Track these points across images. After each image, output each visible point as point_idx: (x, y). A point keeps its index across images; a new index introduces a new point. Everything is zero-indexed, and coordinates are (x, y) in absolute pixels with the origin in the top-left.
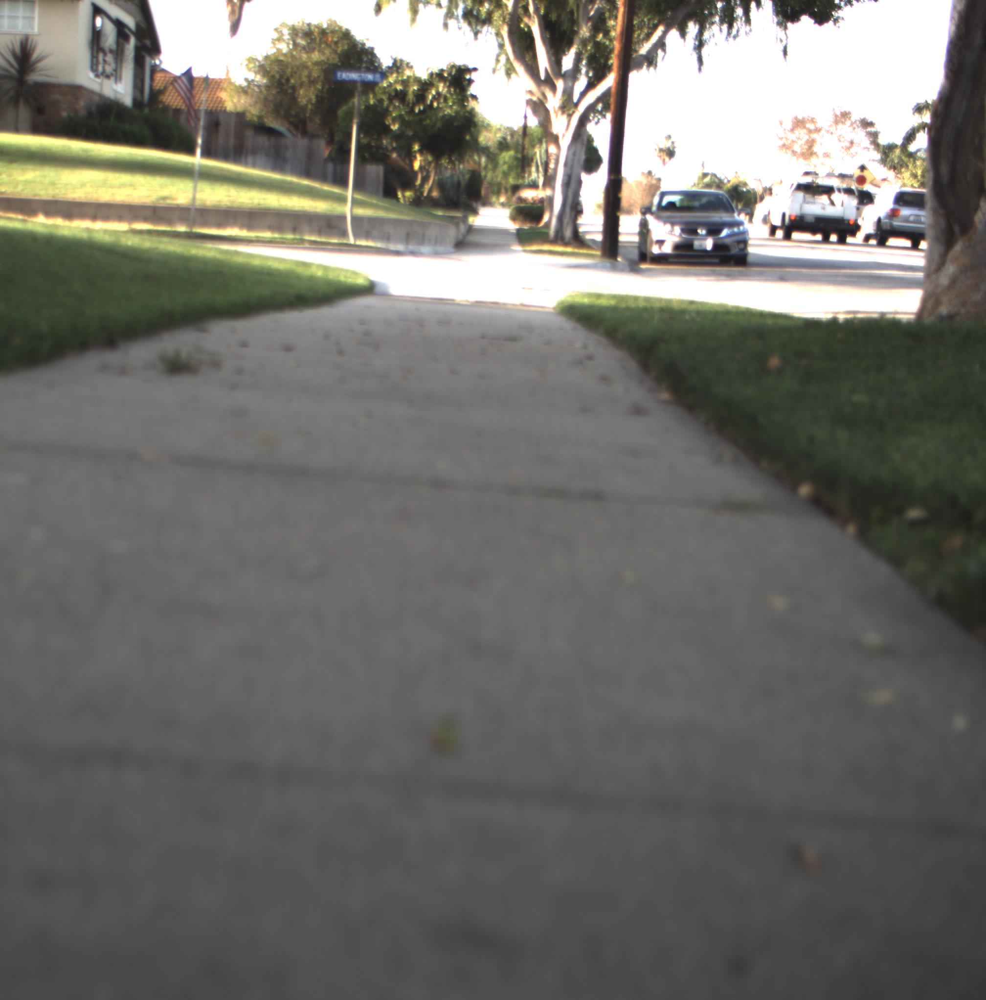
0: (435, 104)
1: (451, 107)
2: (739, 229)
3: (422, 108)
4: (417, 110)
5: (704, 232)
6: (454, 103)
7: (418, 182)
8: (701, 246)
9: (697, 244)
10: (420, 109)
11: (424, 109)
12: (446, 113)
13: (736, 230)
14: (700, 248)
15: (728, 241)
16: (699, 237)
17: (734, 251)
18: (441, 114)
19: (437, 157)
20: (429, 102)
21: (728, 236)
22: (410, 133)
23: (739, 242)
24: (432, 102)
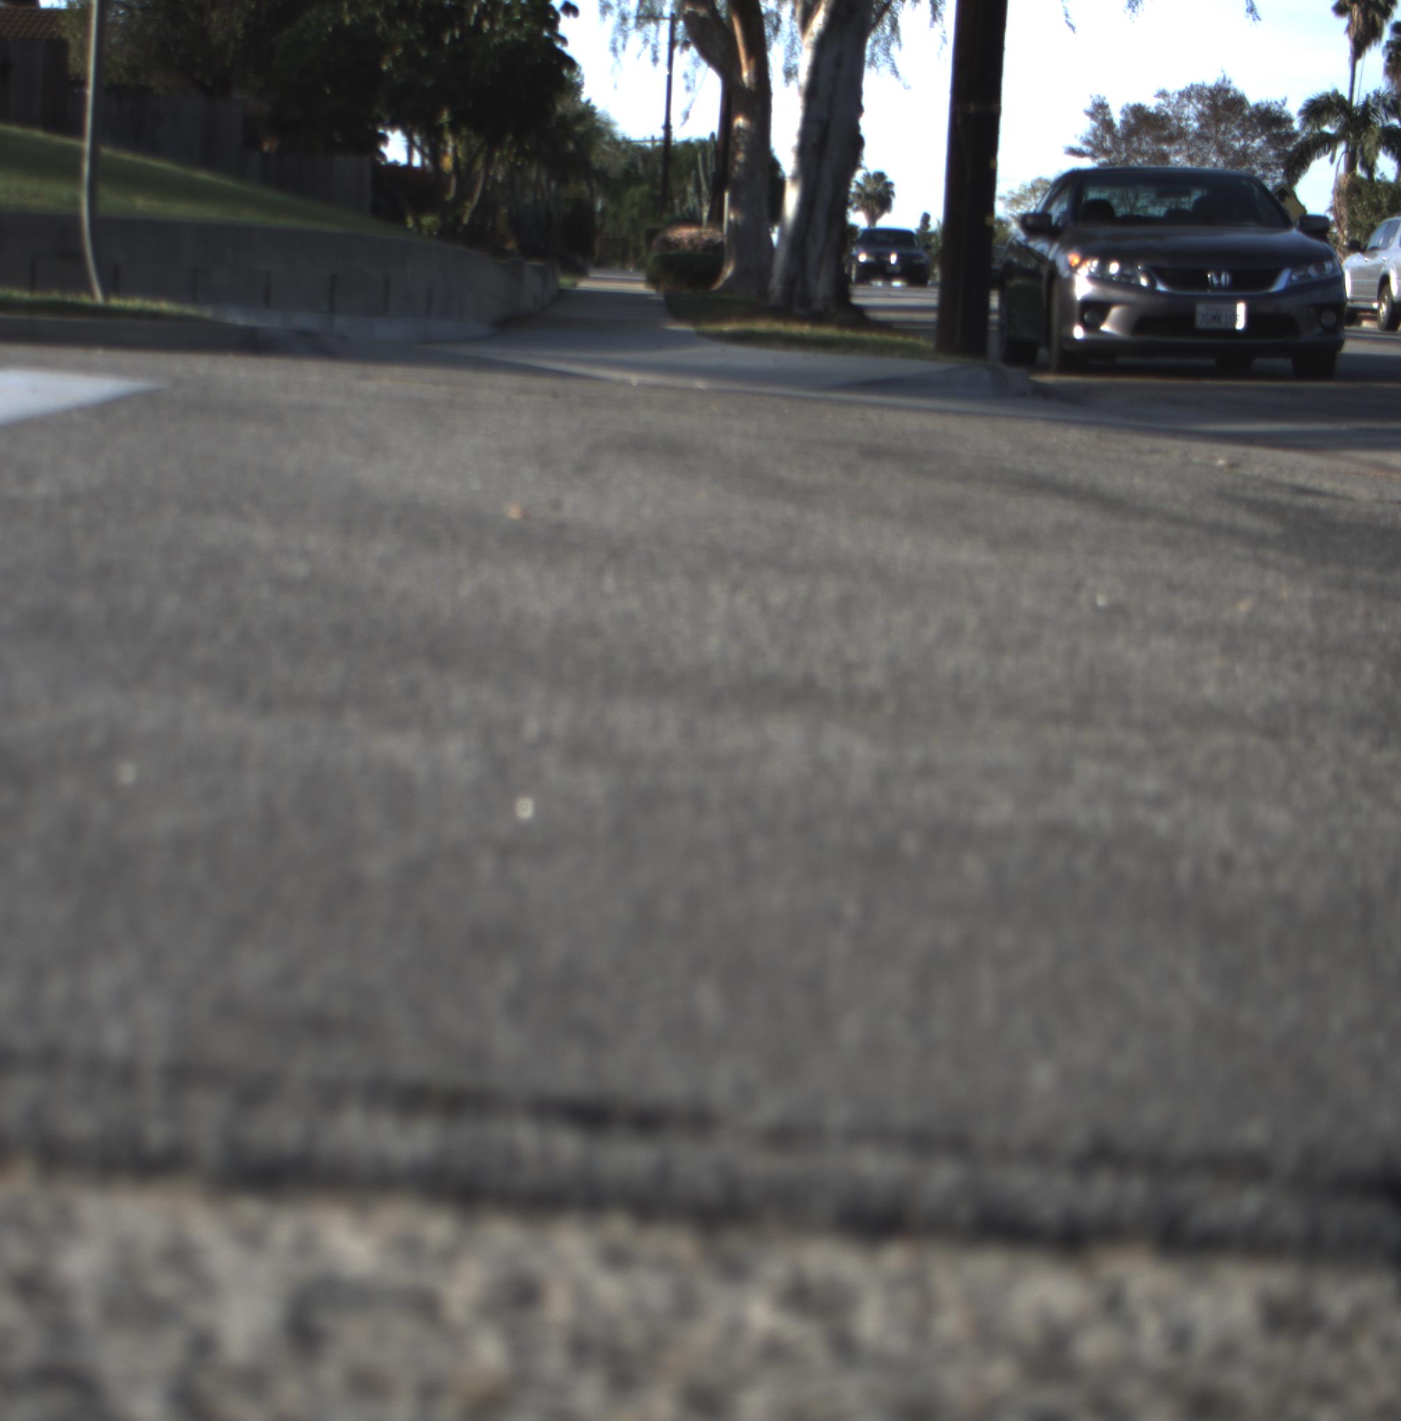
0: (486, 25)
1: (519, 24)
2: (1321, 269)
3: (457, 33)
4: (447, 40)
5: (1225, 278)
6: (525, 15)
7: (451, 195)
8: (1216, 318)
9: (1203, 313)
10: (453, 38)
11: (461, 35)
12: (507, 37)
13: (1312, 271)
14: (1215, 325)
15: (1288, 305)
16: (1209, 292)
17: (1310, 335)
18: (497, 40)
19: (493, 141)
20: (472, 21)
21: (1289, 291)
22: (429, 83)
23: (1320, 308)
24: (479, 20)
